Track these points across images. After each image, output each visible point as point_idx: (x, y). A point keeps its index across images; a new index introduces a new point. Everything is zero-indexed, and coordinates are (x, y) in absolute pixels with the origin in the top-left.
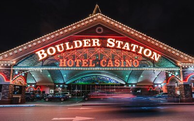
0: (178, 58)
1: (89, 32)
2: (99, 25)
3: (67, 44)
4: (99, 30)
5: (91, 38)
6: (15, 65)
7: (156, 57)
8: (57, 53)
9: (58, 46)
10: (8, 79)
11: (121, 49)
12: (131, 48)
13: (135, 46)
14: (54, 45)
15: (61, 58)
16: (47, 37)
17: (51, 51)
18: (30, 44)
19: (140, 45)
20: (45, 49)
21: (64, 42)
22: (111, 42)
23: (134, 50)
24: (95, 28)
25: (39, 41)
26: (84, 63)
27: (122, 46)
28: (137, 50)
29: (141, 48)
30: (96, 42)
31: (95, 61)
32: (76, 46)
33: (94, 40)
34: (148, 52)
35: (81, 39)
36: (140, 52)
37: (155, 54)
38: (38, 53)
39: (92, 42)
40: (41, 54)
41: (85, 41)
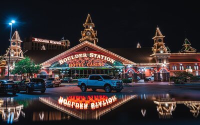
0: (124, 61)
1: (82, 50)
2: (86, 46)
3: (72, 56)
4: (87, 49)
5: (82, 53)
6: (50, 67)
7: (113, 61)
8: (68, 61)
9: (68, 58)
10: (48, 73)
11: (96, 58)
12: (101, 57)
13: (103, 56)
14: (66, 57)
15: (70, 63)
16: (63, 54)
17: (65, 60)
18: (56, 57)
19: (105, 55)
20: (63, 59)
21: (70, 55)
22: (92, 55)
23: (102, 58)
24: (85, 48)
25: (59, 55)
26: (80, 65)
27: (97, 56)
28: (104, 58)
29: (106, 57)
30: (85, 55)
31: (84, 64)
32: (76, 58)
33: (84, 54)
34: (109, 59)
35: (78, 54)
36: (105, 59)
37: (112, 60)
38: (60, 61)
39: (83, 55)
40: (61, 62)
41: (80, 55)
